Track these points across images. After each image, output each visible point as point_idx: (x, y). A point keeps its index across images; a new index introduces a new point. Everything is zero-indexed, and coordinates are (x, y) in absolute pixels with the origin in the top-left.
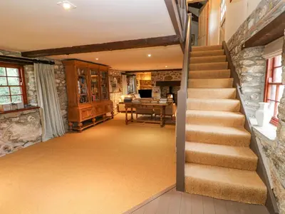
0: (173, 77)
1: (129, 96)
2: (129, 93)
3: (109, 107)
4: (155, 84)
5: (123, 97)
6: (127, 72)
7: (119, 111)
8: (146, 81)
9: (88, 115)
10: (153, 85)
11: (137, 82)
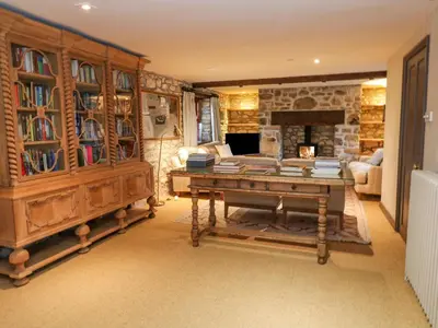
0: (319, 100)
1: (202, 151)
2: (202, 142)
3: (140, 182)
4: (269, 118)
5: (185, 153)
6: (196, 85)
7: (172, 193)
8: (243, 112)
9: (58, 217)
10: (263, 122)
11: (221, 114)
